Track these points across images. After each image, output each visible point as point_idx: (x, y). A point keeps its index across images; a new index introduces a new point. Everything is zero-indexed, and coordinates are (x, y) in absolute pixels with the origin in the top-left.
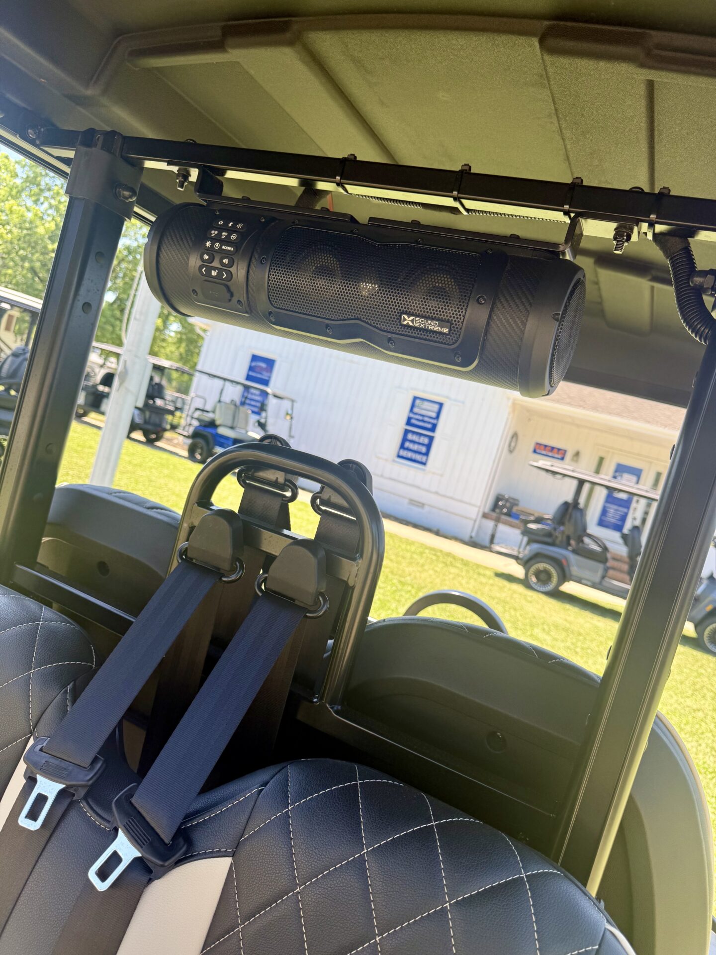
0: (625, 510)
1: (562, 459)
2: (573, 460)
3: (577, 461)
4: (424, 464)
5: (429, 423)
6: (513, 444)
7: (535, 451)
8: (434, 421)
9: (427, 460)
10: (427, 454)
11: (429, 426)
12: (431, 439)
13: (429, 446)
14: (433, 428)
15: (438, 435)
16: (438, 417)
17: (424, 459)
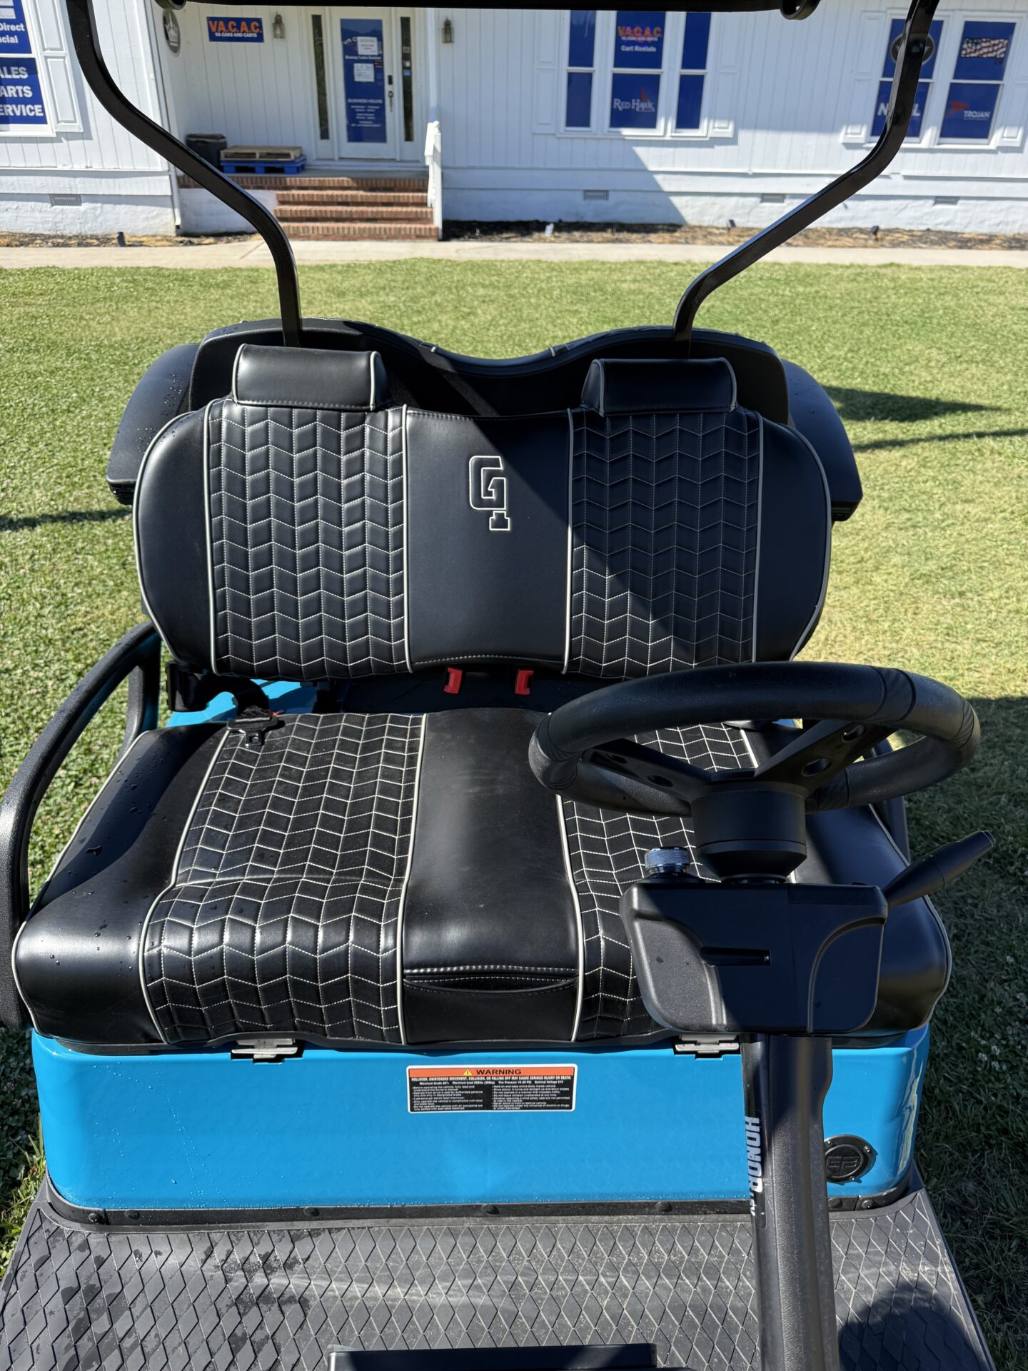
0: (380, 101)
1: (260, 38)
2: (275, 36)
3: (282, 36)
4: (42, 120)
5: (11, 34)
6: (172, 33)
7: (213, 38)
8: (20, 27)
9: (43, 111)
10: (37, 99)
11: (14, 40)
12: (30, 65)
13: (34, 83)
14: (24, 45)
15: (36, 53)
16: (20, 18)
17: (37, 107)
